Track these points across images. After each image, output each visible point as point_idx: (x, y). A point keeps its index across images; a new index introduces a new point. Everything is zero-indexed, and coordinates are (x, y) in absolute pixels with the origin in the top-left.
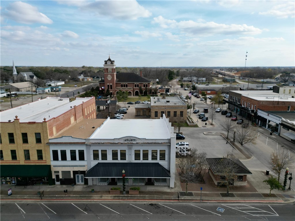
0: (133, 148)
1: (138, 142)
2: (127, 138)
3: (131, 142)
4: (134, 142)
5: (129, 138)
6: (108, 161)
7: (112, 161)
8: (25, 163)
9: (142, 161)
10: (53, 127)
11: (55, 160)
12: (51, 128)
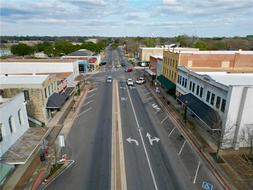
0: (207, 88)
1: (210, 82)
3: (207, 81)
5: (206, 77)
6: (194, 94)
7: (195, 95)
8: (171, 80)
9: (209, 104)
10: (188, 60)
11: (178, 82)
12: (186, 60)
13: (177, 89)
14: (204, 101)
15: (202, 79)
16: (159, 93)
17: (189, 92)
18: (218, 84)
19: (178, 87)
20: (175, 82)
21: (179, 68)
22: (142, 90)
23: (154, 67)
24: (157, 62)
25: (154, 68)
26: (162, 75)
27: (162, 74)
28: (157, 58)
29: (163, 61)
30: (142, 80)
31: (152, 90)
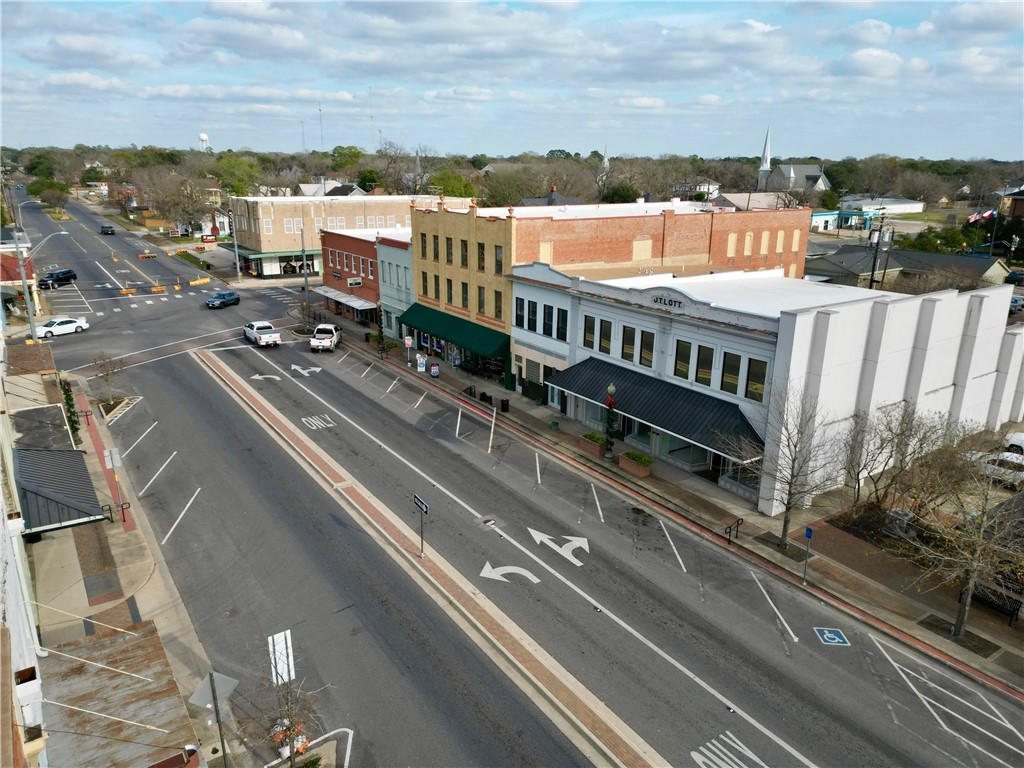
0: (674, 331)
1: (687, 311)
2: (659, 294)
3: (669, 308)
4: (676, 310)
5: (665, 294)
6: (611, 358)
7: (619, 360)
8: (477, 319)
9: (691, 384)
10: (539, 242)
11: (519, 323)
12: (531, 242)
13: (515, 350)
14: (668, 376)
15: (647, 302)
16: (437, 377)
17: (583, 354)
18: (725, 314)
19: (517, 342)
20: (503, 328)
21: (516, 273)
22: (356, 375)
23: (358, 275)
24: (374, 255)
25: (359, 280)
26: (416, 304)
27: (414, 300)
28: (373, 239)
29: (417, 248)
30: (329, 332)
31: (397, 370)
